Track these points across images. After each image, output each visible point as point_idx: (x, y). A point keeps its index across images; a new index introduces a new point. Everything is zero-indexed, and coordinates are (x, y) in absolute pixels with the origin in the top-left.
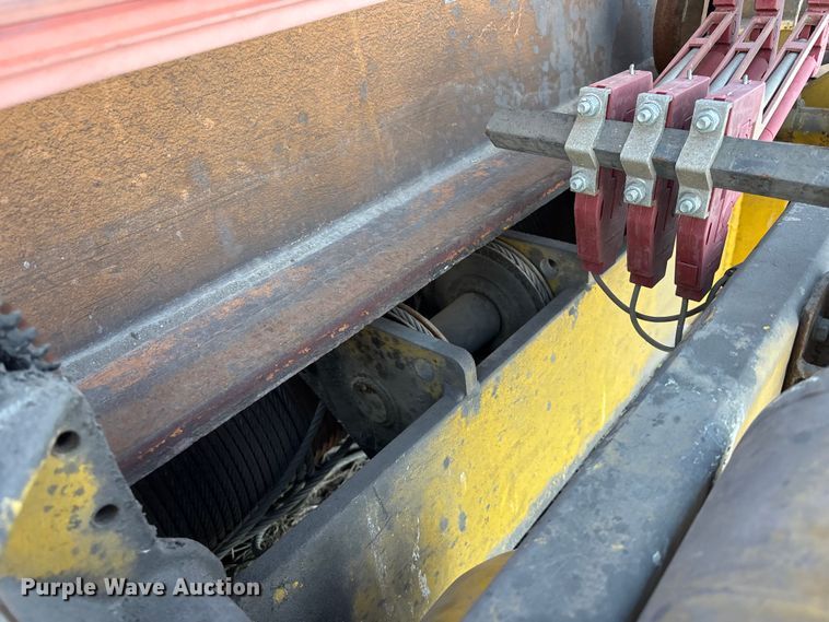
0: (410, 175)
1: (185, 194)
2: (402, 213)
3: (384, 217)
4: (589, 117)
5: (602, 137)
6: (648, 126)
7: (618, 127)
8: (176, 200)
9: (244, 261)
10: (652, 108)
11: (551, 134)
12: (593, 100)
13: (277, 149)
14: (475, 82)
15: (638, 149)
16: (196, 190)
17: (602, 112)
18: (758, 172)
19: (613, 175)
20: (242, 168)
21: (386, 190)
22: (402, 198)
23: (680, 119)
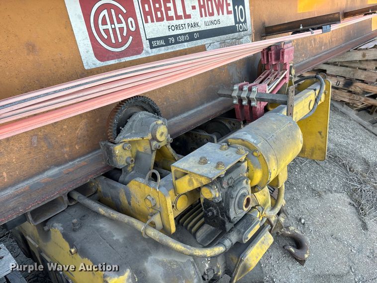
0: (202, 104)
1: (165, 103)
2: (201, 111)
3: (197, 111)
4: (236, 90)
5: (238, 93)
6: (245, 91)
7: (241, 92)
8: (164, 104)
9: (173, 117)
10: (246, 88)
11: (229, 93)
12: (236, 87)
13: (179, 96)
14: (216, 85)
15: (244, 95)
16: (167, 103)
17: (238, 89)
18: (262, 97)
19: (241, 100)
20: (174, 100)
21: (198, 106)
22: (201, 108)
23: (250, 90)
